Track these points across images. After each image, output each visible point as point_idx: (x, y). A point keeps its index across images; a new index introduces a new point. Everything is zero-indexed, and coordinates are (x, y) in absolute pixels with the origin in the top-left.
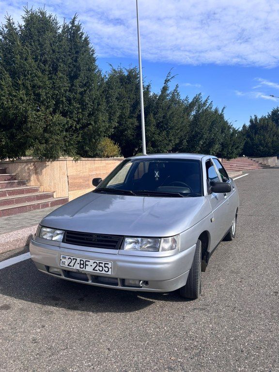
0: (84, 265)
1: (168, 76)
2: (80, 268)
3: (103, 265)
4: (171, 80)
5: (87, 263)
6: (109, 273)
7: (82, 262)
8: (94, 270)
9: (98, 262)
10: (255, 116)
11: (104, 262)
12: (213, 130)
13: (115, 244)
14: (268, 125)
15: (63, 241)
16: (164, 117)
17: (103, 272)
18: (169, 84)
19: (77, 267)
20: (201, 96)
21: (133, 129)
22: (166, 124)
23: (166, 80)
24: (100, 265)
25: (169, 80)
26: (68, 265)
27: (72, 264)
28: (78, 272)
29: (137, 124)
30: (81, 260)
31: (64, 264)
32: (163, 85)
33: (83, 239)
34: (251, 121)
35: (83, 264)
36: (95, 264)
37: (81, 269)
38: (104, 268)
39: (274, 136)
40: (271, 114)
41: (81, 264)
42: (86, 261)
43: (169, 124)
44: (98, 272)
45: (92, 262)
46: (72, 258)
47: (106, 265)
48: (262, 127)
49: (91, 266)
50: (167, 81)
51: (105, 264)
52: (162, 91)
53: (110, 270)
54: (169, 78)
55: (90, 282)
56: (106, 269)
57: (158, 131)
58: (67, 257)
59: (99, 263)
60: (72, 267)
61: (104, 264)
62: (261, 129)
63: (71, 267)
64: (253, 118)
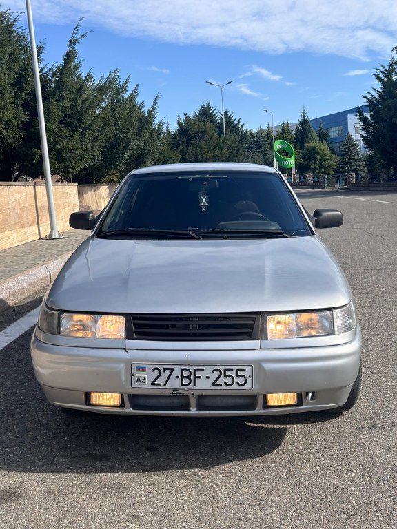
0: (192, 377)
1: (75, 33)
2: (182, 385)
3: (233, 374)
4: (80, 41)
5: (198, 373)
6: (248, 386)
7: (186, 374)
8: (213, 384)
9: (222, 369)
10: (185, 115)
11: (235, 368)
12: (143, 135)
13: (250, 331)
14: (205, 131)
15: (129, 336)
16: (72, 107)
17: (235, 387)
18: (77, 47)
19: (175, 384)
20: (119, 74)
21: (18, 127)
22: (79, 120)
23: (71, 41)
24: (228, 373)
25: (76, 40)
26: (153, 384)
27: (161, 380)
28: (176, 395)
29: (24, 117)
30: (183, 370)
31: (143, 382)
32: (67, 49)
33: (166, 327)
34: (179, 123)
35: (189, 377)
36: (217, 374)
37: (185, 388)
38: (236, 379)
39: (215, 148)
40: (198, 114)
41: (183, 377)
42: (195, 370)
43: (83, 121)
44: (224, 387)
45: (208, 370)
46: (161, 368)
47: (240, 373)
48: (197, 133)
49: (208, 377)
50: (73, 42)
51: (238, 370)
52: (64, 59)
53: (249, 380)
54: (77, 36)
55: (193, 411)
56: (241, 381)
57: (66, 132)
58: (149, 368)
59: (225, 370)
60: (162, 387)
61: (235, 370)
62: (195, 137)
63: (159, 387)
64: (183, 118)
